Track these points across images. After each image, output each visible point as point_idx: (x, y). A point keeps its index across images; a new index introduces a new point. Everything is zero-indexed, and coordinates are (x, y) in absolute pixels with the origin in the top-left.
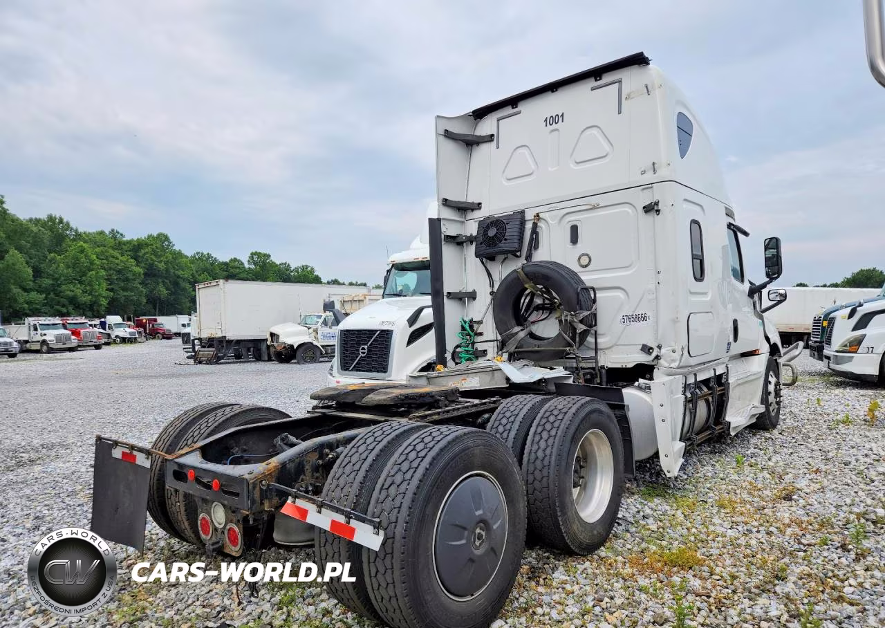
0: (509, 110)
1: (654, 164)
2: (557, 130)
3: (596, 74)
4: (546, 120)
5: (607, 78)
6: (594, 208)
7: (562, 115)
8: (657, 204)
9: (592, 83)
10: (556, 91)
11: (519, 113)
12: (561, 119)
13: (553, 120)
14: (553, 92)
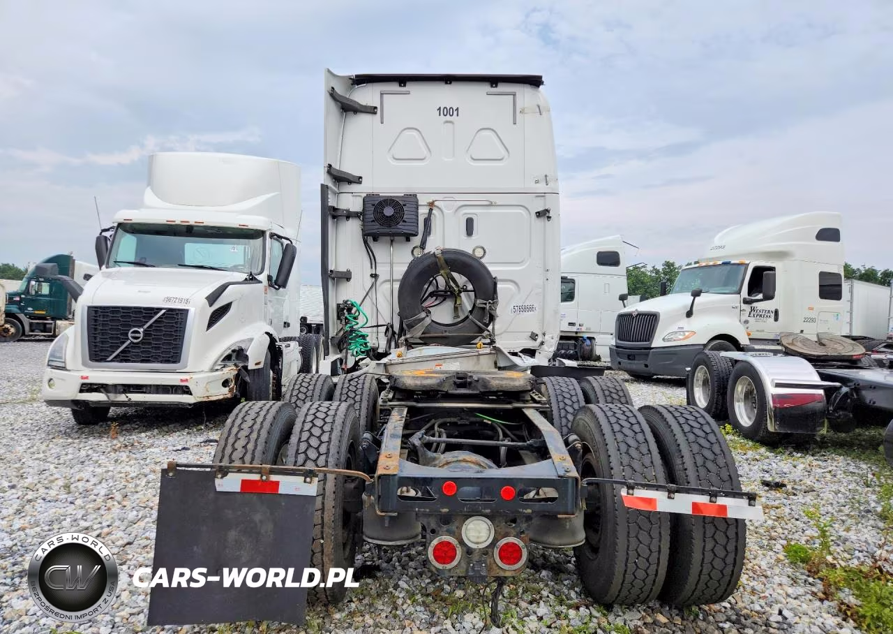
0: (395, 87)
1: (546, 176)
2: (450, 122)
3: (494, 80)
4: (439, 109)
5: (502, 88)
6: (491, 205)
7: (457, 109)
8: (547, 211)
9: (486, 88)
10: (450, 83)
11: (408, 93)
12: (455, 113)
13: (448, 112)
14: (446, 83)
